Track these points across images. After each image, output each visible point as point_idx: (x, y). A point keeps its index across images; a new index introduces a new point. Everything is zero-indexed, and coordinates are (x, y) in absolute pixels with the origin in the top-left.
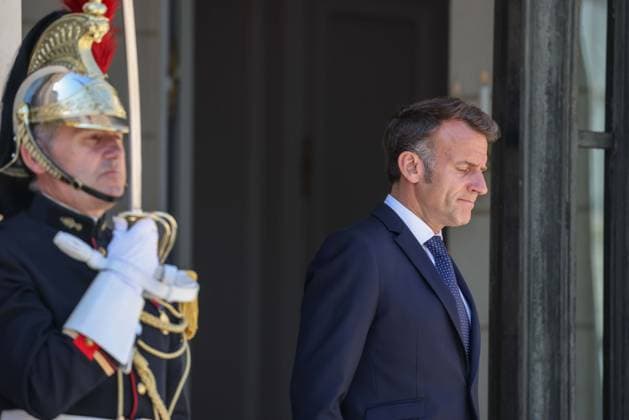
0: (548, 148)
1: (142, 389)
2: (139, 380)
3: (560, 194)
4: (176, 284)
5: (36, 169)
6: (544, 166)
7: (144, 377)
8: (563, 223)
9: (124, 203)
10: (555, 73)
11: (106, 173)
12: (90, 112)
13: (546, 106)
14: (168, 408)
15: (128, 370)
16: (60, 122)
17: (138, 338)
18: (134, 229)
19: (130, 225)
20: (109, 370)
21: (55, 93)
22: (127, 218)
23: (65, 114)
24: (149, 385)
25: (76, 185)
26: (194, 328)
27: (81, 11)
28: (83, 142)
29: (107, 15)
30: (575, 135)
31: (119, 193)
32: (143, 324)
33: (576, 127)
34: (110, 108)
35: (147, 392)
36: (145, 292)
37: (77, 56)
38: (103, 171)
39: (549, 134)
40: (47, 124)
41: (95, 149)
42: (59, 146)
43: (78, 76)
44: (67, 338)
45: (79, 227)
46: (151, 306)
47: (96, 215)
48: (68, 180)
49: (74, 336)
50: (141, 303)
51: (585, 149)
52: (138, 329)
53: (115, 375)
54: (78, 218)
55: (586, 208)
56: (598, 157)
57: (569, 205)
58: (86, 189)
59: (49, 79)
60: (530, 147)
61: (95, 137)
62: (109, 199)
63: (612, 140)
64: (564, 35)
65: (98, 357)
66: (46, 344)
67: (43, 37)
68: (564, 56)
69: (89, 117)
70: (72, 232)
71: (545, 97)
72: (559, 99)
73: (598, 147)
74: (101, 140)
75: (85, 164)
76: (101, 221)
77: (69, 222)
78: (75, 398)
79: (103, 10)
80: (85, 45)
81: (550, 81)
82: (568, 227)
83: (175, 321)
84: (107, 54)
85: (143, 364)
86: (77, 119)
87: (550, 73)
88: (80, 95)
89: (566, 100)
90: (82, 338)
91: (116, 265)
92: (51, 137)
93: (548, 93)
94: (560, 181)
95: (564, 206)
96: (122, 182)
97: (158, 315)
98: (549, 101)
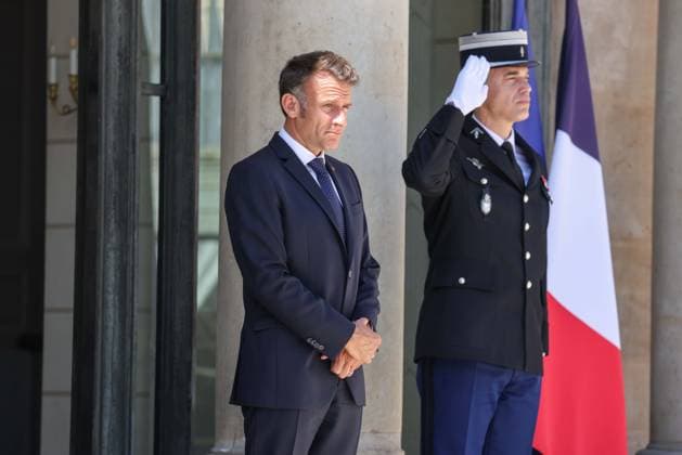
0: (119, 95)
3: (128, 129)
6: (116, 108)
8: (131, 150)
10: (124, 40)
13: (118, 64)
30: (139, 85)
33: (140, 80)
39: (120, 85)
51: (146, 96)
55: (147, 139)
56: (155, 101)
57: (134, 136)
60: (107, 94)
63: (166, 90)
64: (130, 11)
68: (130, 27)
71: (117, 58)
72: (127, 59)
73: (156, 95)
81: (120, 45)
82: (134, 152)
87: (120, 39)
89: (132, 61)
93: (119, 54)
94: (128, 120)
95: (131, 137)
98: (120, 61)
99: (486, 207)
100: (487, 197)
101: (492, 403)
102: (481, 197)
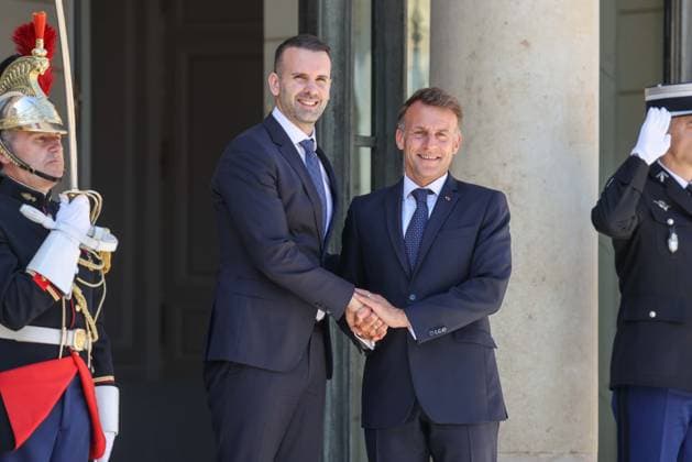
0: (335, 147)
1: (78, 309)
2: (76, 303)
3: (343, 178)
4: (102, 240)
5: (4, 161)
7: (79, 301)
9: (64, 183)
10: (338, 97)
11: (51, 162)
12: (37, 121)
13: (333, 119)
14: (93, 318)
15: (70, 298)
16: (20, 128)
17: (76, 276)
18: (74, 202)
19: (71, 199)
20: (57, 298)
21: (15, 109)
22: (68, 195)
23: (22, 123)
24: (82, 306)
25: (31, 171)
26: (109, 266)
27: (31, 54)
28: (35, 142)
29: (47, 56)
30: (352, 138)
31: (60, 175)
32: (79, 265)
33: (352, 134)
34: (53, 118)
35: (81, 311)
36: (82, 244)
37: (28, 85)
38: (48, 160)
39: (335, 138)
40: (10, 130)
41: (43, 146)
42: (19, 145)
43: (29, 98)
44: (28, 275)
45: (34, 199)
46: (84, 254)
47: (45, 191)
48: (25, 167)
49: (33, 274)
50: (79, 252)
51: (357, 147)
52: (77, 270)
53: (61, 300)
54: (34, 194)
55: (358, 186)
56: (366, 153)
57: (348, 184)
58: (38, 173)
59: (10, 100)
61: (42, 138)
62: (54, 179)
63: (376, 141)
65: (49, 288)
66: (14, 279)
67: (5, 72)
68: (344, 87)
69: (37, 124)
70: (29, 203)
71: (333, 113)
72: (342, 115)
73: (367, 146)
74: (46, 140)
75: (37, 156)
76: (49, 195)
77: (27, 196)
78: (34, 315)
79: (45, 53)
80: (33, 78)
81: (335, 103)
83: (97, 262)
84: (49, 83)
85: (79, 292)
86: (30, 126)
88: (32, 109)
89: (346, 115)
90: (39, 276)
91: (62, 227)
92: (13, 138)
93: (334, 110)
95: (345, 186)
96: (62, 168)
97: (87, 259)
98: (335, 116)
99: (674, 245)
100: (674, 236)
101: (684, 426)
102: (668, 236)
